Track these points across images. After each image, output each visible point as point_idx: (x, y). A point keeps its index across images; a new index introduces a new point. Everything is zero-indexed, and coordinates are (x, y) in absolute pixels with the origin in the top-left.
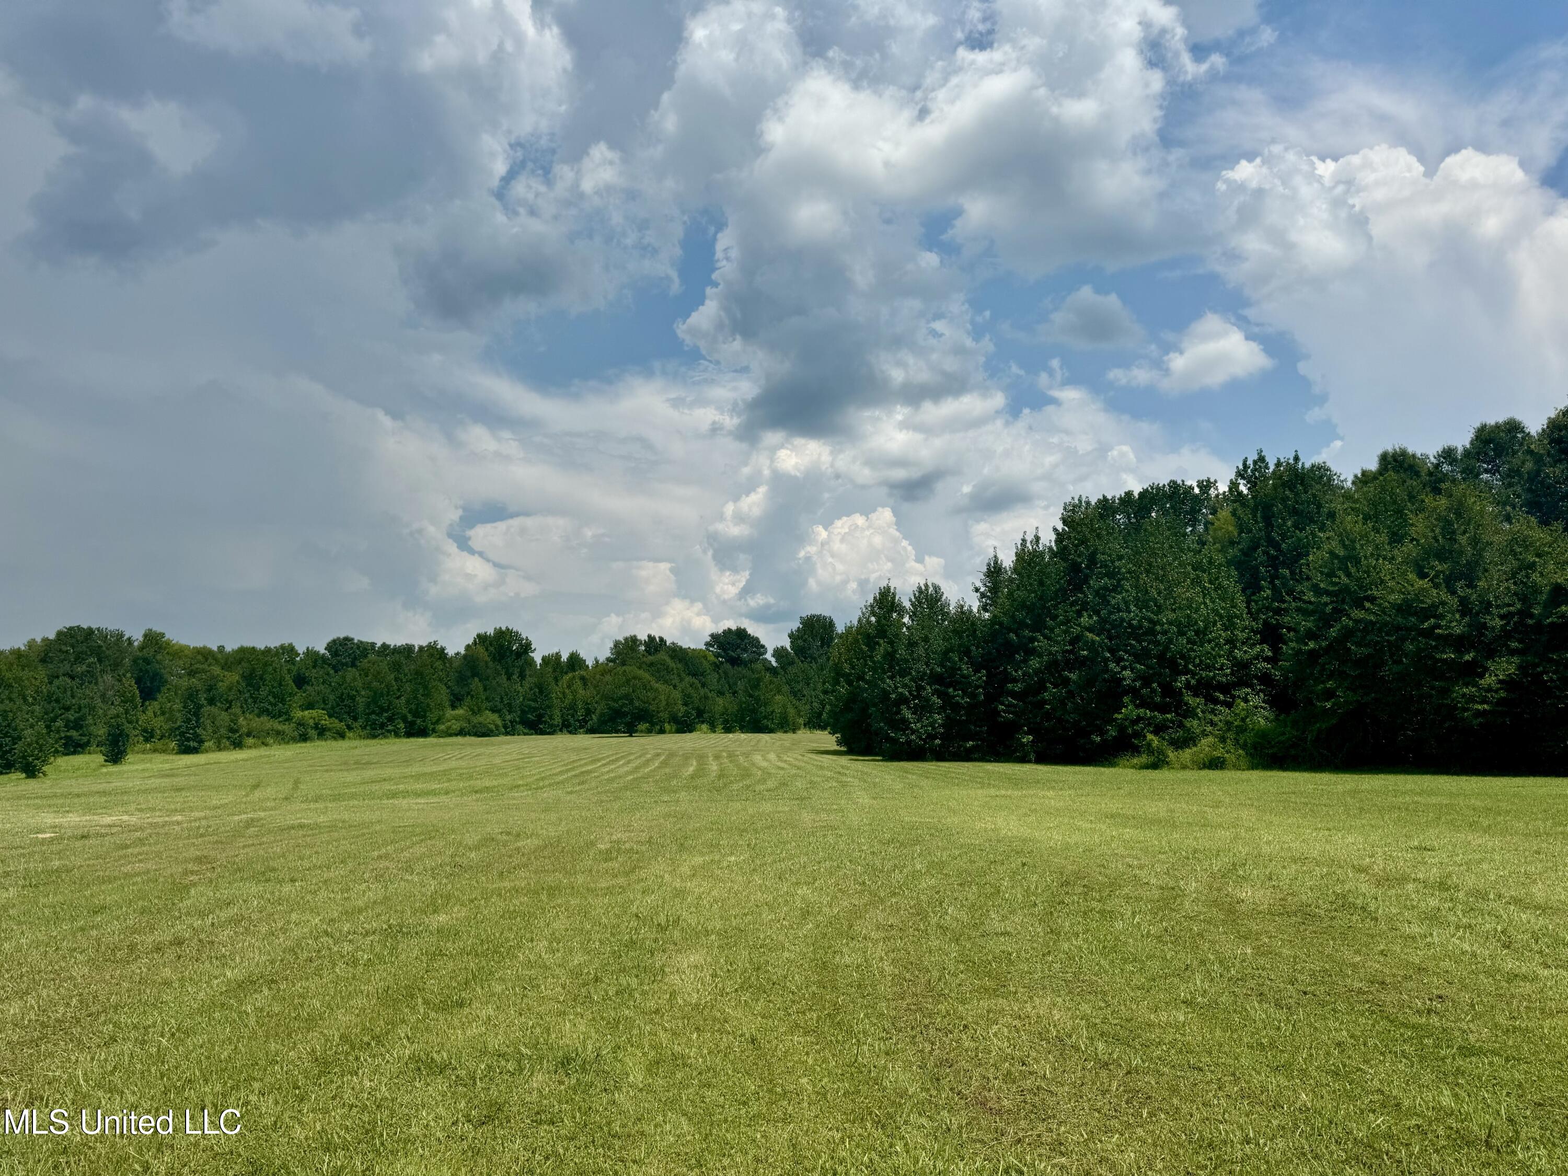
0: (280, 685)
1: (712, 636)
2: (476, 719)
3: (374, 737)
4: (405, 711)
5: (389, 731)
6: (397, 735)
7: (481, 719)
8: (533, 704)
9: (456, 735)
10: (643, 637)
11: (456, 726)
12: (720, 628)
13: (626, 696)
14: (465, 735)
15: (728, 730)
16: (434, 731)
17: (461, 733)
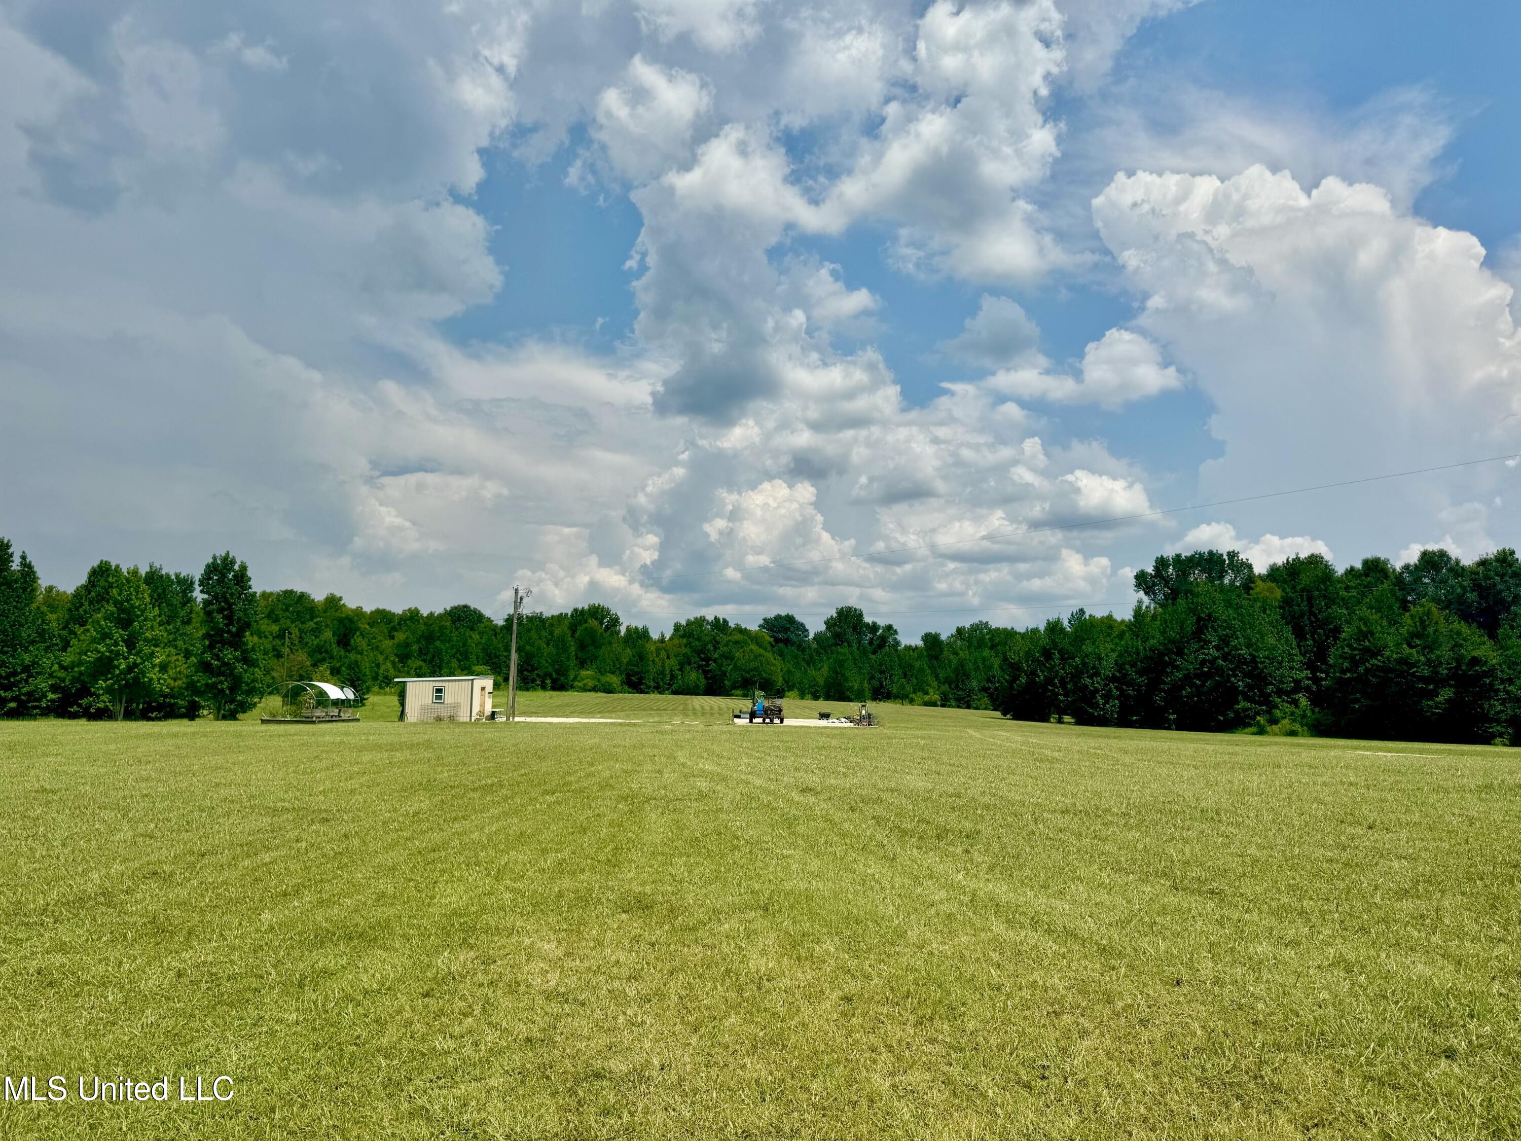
0: (464, 645)
1: (765, 620)
2: (604, 679)
3: (528, 690)
4: (550, 670)
5: (538, 685)
6: (544, 688)
7: (608, 679)
8: (636, 669)
9: (590, 691)
10: (710, 618)
11: (591, 683)
12: (771, 615)
13: (755, 669)
14: (597, 691)
15: (816, 697)
16: (572, 687)
17: (594, 689)
